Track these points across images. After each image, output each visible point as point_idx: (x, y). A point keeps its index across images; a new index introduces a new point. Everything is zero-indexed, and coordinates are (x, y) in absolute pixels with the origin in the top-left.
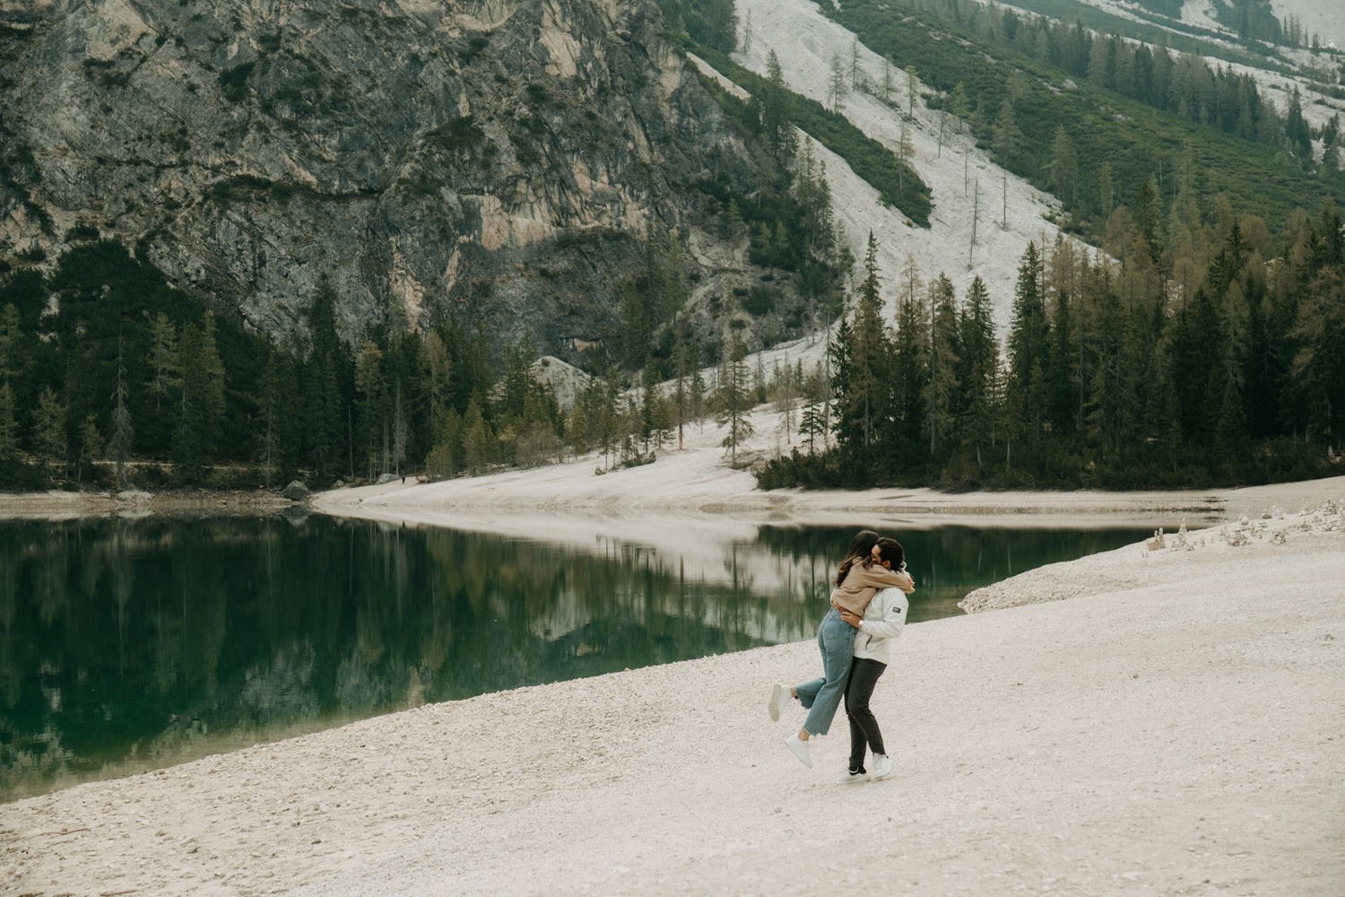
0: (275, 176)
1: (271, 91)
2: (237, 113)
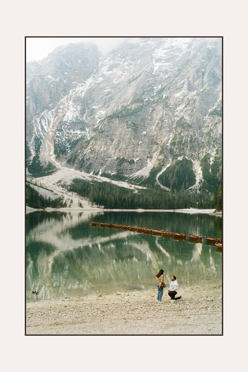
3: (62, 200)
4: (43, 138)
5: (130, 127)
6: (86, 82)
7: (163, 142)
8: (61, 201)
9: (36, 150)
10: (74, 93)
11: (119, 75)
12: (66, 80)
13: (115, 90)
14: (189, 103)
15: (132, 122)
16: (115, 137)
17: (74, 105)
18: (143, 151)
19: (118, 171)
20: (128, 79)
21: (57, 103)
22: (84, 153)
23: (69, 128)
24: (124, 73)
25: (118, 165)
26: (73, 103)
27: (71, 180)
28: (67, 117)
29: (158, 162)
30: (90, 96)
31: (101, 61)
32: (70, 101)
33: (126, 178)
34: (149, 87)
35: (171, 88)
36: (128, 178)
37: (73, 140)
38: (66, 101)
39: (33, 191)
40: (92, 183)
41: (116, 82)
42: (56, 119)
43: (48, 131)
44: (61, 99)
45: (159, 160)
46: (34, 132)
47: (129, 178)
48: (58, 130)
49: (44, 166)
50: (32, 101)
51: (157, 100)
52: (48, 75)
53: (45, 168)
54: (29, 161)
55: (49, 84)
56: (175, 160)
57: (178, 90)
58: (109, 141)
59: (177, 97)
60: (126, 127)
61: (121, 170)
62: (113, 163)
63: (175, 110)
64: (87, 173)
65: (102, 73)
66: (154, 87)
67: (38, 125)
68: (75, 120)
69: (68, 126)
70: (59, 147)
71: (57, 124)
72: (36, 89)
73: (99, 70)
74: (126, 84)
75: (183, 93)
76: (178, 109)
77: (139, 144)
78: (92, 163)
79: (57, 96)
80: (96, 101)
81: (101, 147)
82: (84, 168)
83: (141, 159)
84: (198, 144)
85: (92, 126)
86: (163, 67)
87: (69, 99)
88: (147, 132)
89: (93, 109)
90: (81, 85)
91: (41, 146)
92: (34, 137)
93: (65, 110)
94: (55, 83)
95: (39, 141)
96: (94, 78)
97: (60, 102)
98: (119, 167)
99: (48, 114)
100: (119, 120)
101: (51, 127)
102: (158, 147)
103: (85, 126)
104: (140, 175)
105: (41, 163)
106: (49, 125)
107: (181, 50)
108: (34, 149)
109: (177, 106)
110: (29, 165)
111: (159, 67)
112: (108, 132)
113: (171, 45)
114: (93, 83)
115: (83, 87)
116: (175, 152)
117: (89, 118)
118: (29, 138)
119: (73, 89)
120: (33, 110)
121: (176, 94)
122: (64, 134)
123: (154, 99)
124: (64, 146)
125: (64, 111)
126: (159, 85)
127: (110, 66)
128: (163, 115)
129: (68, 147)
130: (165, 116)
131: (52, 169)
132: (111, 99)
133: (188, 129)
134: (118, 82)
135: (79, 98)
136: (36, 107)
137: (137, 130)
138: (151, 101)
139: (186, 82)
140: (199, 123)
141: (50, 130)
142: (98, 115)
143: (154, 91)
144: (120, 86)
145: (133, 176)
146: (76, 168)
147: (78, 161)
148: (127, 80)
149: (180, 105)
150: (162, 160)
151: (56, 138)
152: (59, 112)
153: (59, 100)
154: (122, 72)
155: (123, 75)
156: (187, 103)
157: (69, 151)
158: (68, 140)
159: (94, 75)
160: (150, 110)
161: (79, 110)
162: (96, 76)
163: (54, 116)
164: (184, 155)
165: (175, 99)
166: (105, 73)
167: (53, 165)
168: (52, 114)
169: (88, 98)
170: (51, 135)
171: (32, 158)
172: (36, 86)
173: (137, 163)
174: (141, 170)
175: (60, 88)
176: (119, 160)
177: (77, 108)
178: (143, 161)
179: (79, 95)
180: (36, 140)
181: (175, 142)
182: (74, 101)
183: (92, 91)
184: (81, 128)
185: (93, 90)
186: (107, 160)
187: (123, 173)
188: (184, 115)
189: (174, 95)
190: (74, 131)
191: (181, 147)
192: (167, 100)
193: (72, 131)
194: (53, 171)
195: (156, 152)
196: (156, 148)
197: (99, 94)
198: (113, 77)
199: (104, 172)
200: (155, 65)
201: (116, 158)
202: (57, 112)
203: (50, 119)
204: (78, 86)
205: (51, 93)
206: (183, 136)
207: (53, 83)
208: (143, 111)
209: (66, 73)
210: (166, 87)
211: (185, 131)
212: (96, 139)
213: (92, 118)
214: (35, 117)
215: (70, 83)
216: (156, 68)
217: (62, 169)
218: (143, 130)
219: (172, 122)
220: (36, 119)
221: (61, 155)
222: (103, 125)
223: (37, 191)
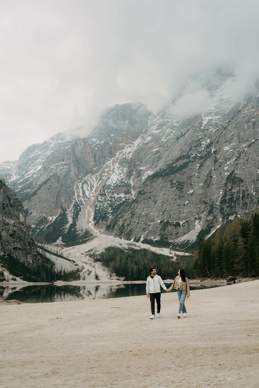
0: (18, 247)
1: (16, 238)
2: (14, 240)
3: (79, 271)
4: (83, 205)
5: (175, 186)
6: (134, 142)
7: (213, 200)
8: (78, 273)
9: (74, 217)
10: (121, 155)
11: (168, 133)
12: (112, 142)
13: (163, 148)
14: (240, 155)
15: (177, 181)
16: (158, 198)
17: (120, 168)
18: (190, 212)
19: (162, 236)
20: (176, 136)
21: (102, 166)
22: (125, 218)
23: (112, 192)
24: (173, 131)
25: (162, 229)
26: (119, 165)
27: (104, 248)
28: (112, 180)
29: (207, 224)
30: (138, 157)
31: (150, 121)
32: (116, 163)
33: (171, 244)
34: (196, 142)
35: (220, 141)
36: (173, 243)
37: (116, 205)
38: (111, 164)
39: (49, 262)
40: (127, 251)
41: (164, 140)
42: (99, 183)
43: (89, 197)
44: (107, 162)
45: (208, 221)
46: (74, 197)
47: (175, 243)
48: (100, 194)
49: (79, 234)
50: (74, 166)
51: (205, 155)
52: (93, 138)
53: (80, 236)
54: (65, 229)
55: (93, 147)
56: (225, 220)
57: (228, 143)
58: (152, 203)
59: (227, 150)
60: (170, 186)
61: (165, 235)
62: (157, 227)
63: (226, 165)
64: (127, 240)
65: (151, 132)
66: (202, 141)
67: (80, 190)
68: (119, 183)
69: (111, 190)
70: (100, 213)
71: (100, 188)
72: (79, 153)
73: (148, 129)
74: (174, 141)
75: (233, 146)
76: (228, 163)
77: (185, 204)
78: (132, 229)
79: (102, 159)
80: (144, 161)
81: (143, 211)
82: (124, 235)
83: (187, 221)
84: (252, 200)
85: (138, 188)
86: (212, 121)
87: (115, 162)
88: (194, 191)
89: (140, 170)
90: (129, 146)
91: (80, 213)
92: (73, 203)
93: (110, 173)
94: (99, 146)
95: (79, 208)
96: (143, 138)
97: (105, 165)
98: (163, 231)
99: (91, 178)
100: (162, 179)
101: (93, 191)
102: (207, 206)
103: (130, 189)
104: (186, 240)
105: (77, 231)
106: (91, 189)
107: (231, 102)
108: (72, 216)
109: (227, 160)
110: (63, 233)
111: (208, 121)
112: (150, 193)
113: (221, 98)
114: (141, 143)
115: (131, 148)
116: (226, 211)
117: (136, 180)
118: (68, 205)
119: (120, 150)
120: (75, 174)
121: (226, 147)
122: (107, 198)
123: (202, 154)
124: (106, 211)
125: (108, 174)
126: (207, 140)
127: (159, 125)
128: (211, 170)
129: (110, 212)
130: (214, 171)
131: (88, 237)
132: (159, 158)
133: (239, 184)
134: (166, 139)
135: (126, 159)
136: (79, 171)
137: (183, 189)
138: (198, 156)
139: (235, 134)
140: (252, 177)
141: (92, 195)
142: (145, 176)
143: (203, 146)
144: (168, 143)
145: (179, 241)
146: (115, 235)
147: (118, 227)
148: (174, 137)
149: (230, 158)
150: (211, 221)
151: (97, 203)
152: (104, 176)
153: (104, 163)
154: (171, 130)
155: (172, 132)
156: (237, 156)
157: (110, 217)
158: (110, 205)
159: (143, 135)
160: (198, 166)
161: (125, 172)
162: (144, 136)
163: (98, 179)
164: (236, 214)
165: (225, 152)
166: (154, 132)
167: (91, 233)
168: (96, 178)
169: (135, 159)
170: (92, 201)
171: (69, 226)
172: (79, 150)
173: (183, 226)
174: (188, 234)
175: (106, 151)
176: (162, 224)
177: (124, 170)
178: (190, 223)
179: (126, 157)
180: (75, 206)
181: (226, 200)
182: (120, 164)
183: (140, 152)
184: (126, 191)
185: (141, 150)
186: (150, 225)
187: (167, 238)
188: (235, 169)
189: (224, 148)
190: (118, 194)
191: (233, 205)
192: (216, 154)
193: (115, 195)
194: (89, 239)
195: (205, 212)
196: (205, 208)
197: (147, 154)
198: (162, 135)
199: (146, 238)
200: (204, 119)
201: (159, 221)
202: (101, 175)
203: (93, 183)
204: (125, 147)
205: (95, 156)
206: (234, 193)
207: (98, 145)
208: (189, 168)
209: (113, 135)
210: (214, 141)
211: (236, 186)
212: (137, 202)
213: (139, 180)
214: (77, 182)
215: (117, 145)
216: (205, 123)
217: (100, 237)
218: (190, 189)
219: (222, 177)
220: (78, 184)
221: (101, 222)
222: (146, 186)
223: (53, 262)
